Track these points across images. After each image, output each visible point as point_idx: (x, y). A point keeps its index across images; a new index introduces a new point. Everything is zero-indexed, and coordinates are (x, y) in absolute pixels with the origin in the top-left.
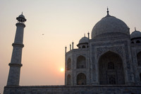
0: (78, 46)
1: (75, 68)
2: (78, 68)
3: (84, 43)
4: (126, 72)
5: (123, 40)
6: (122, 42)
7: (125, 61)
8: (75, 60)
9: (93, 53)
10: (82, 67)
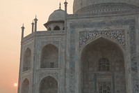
0: (46, 25)
3: (57, 22)
4: (129, 77)
8: (40, 52)
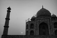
0: (31, 20)
1: (30, 28)
2: (31, 28)
3: (33, 19)
4: (49, 30)
5: (48, 18)
6: (48, 19)
7: (49, 26)
8: (30, 25)
9: (37, 23)
10: (33, 28)
